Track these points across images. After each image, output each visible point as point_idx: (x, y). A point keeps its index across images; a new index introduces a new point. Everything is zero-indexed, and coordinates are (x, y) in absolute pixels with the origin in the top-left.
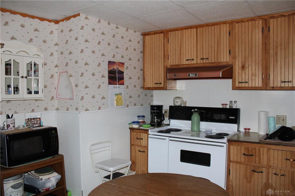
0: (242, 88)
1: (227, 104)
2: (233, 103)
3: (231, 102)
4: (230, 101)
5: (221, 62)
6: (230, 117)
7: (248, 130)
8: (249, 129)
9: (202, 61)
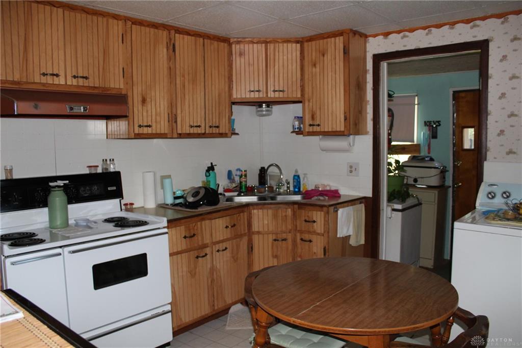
0: (142, 136)
1: (98, 166)
2: (108, 162)
3: (105, 161)
4: (103, 160)
5: (109, 89)
6: (109, 189)
7: (131, 206)
8: (132, 204)
9: (75, 82)
